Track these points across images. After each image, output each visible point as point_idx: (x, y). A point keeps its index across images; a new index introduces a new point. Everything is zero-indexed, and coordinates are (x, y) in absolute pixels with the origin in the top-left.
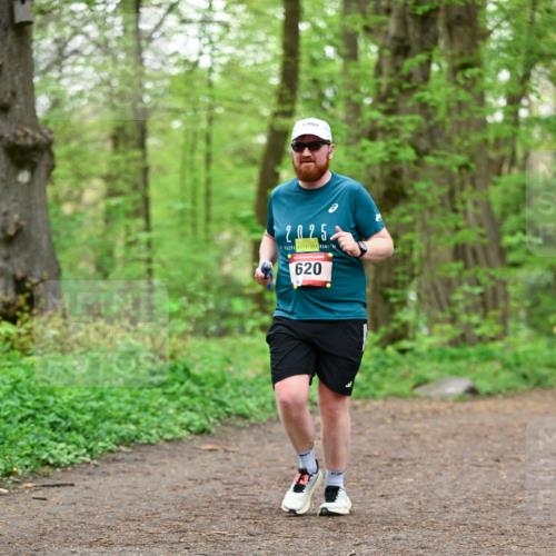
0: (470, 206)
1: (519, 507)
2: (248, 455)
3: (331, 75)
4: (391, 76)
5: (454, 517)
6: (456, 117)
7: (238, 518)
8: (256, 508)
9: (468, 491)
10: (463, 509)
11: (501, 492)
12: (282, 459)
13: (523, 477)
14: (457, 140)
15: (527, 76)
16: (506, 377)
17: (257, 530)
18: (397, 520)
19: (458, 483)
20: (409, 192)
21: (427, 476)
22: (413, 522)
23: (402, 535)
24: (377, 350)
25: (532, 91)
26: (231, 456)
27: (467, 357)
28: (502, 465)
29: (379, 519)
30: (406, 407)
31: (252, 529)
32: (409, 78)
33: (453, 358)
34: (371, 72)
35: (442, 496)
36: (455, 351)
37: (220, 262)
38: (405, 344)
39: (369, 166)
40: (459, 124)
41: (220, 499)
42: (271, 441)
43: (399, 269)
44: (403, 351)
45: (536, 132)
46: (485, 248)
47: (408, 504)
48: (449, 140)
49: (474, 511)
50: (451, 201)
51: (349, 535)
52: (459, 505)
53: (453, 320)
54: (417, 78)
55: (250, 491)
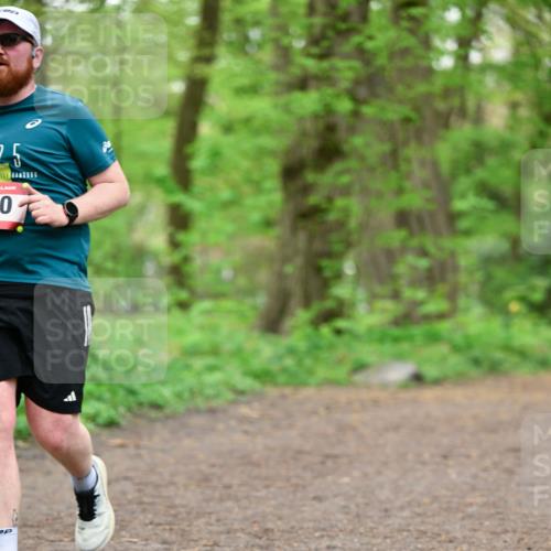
0: (415, 166)
1: (470, 510)
2: (163, 451)
3: (255, 13)
4: (325, 15)
5: (395, 522)
6: (399, 63)
7: (151, 523)
8: (173, 512)
9: (411, 492)
10: (406, 513)
11: (449, 494)
12: (201, 456)
13: (475, 477)
14: (400, 89)
15: (479, 16)
16: (456, 362)
17: (173, 537)
18: (332, 526)
19: (402, 483)
20: (346, 148)
21: (366, 475)
22: (350, 527)
23: (336, 542)
24: (309, 330)
25: (484, 32)
26: (143, 452)
27: (410, 338)
28: (451, 462)
29: (311, 525)
30: (342, 396)
31: (167, 535)
32: (345, 17)
33: (396, 340)
34: (302, 11)
35: (383, 497)
36: (396, 332)
37: (131, 227)
38: (341, 324)
39: (301, 119)
40: (401, 71)
41: (130, 502)
42: (189, 435)
43: (334, 237)
44: (338, 332)
45: (490, 80)
46: (432, 215)
47: (345, 507)
48: (391, 90)
49: (419, 515)
50: (393, 159)
51: (277, 543)
52: (402, 508)
53: (396, 296)
54: (355, 18)
55: (165, 492)
